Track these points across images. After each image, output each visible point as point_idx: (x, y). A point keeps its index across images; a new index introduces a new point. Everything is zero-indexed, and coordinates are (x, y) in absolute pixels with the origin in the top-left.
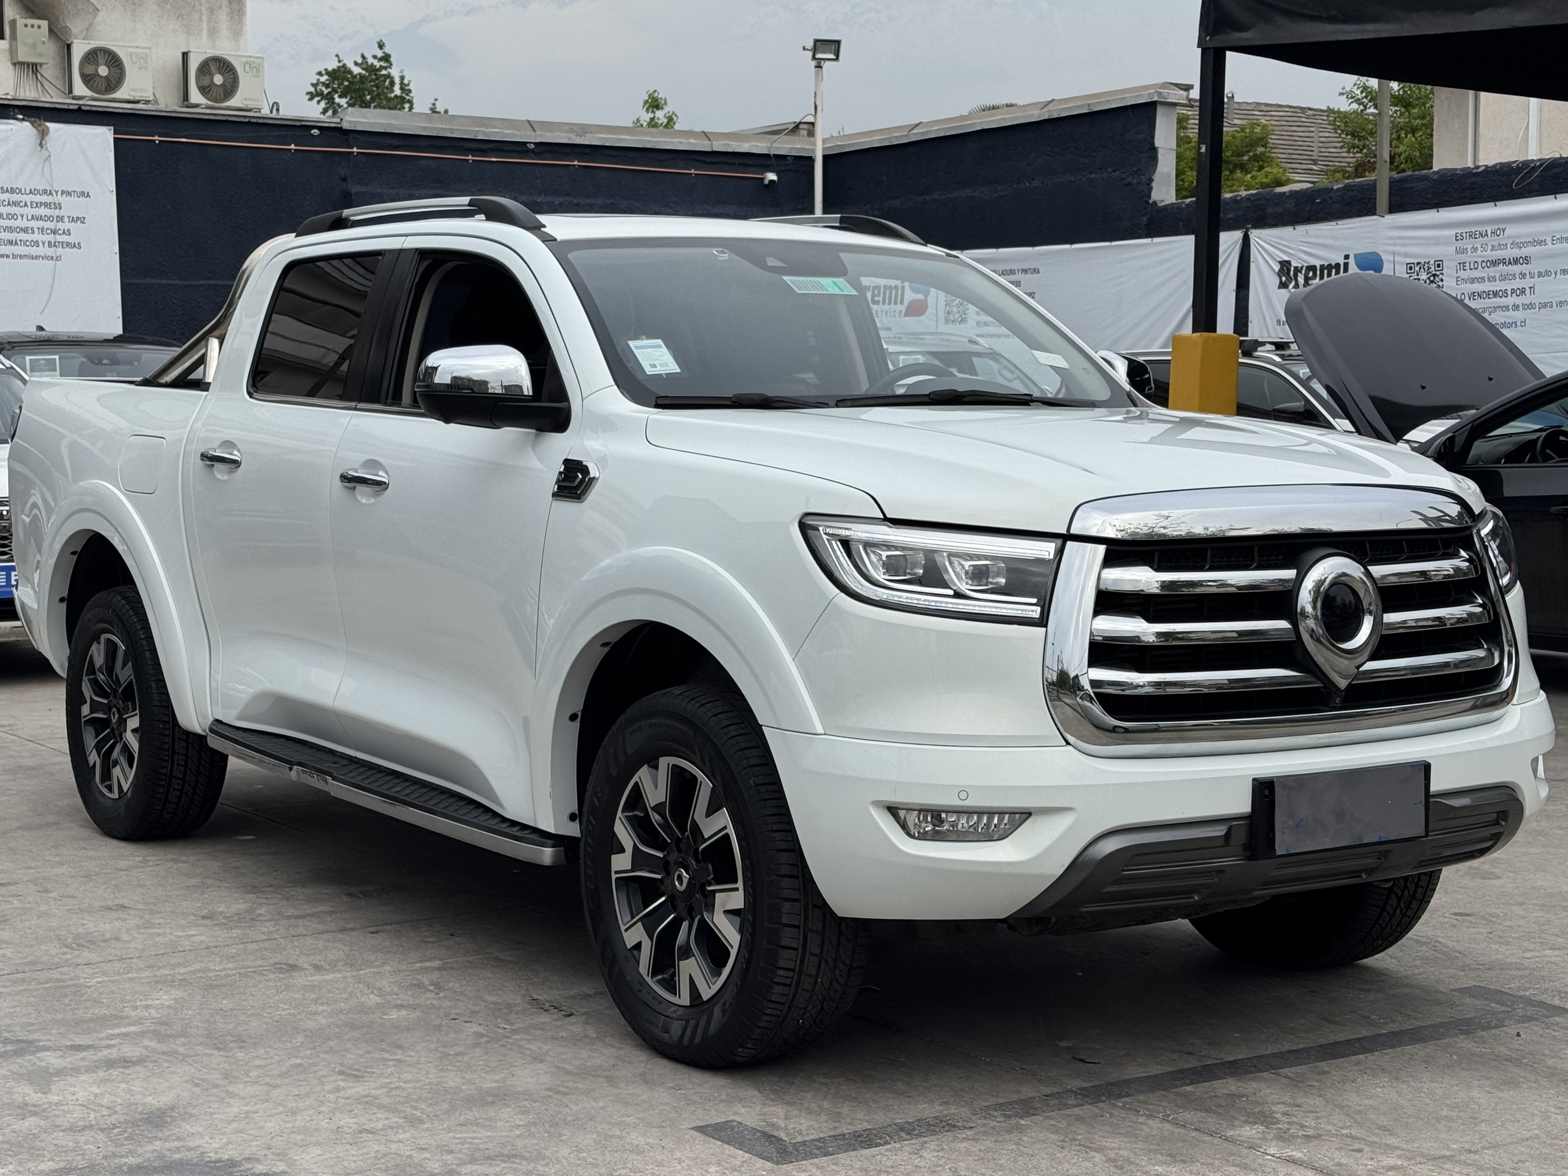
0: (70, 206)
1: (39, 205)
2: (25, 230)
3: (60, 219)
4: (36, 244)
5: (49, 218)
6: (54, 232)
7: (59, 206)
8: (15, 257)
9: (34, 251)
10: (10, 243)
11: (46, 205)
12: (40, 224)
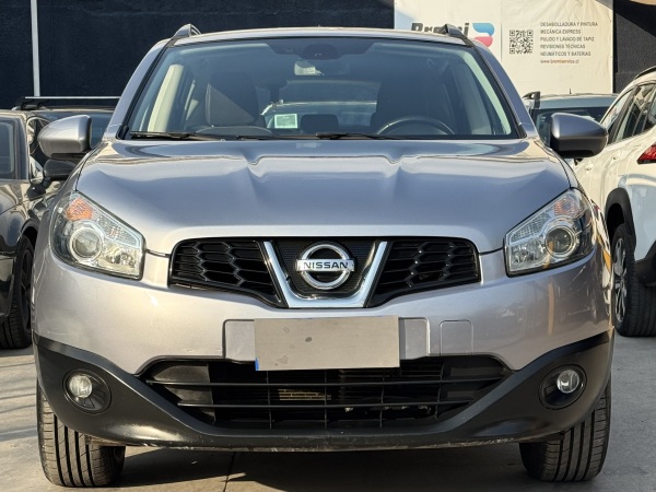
0: (586, 31)
1: (567, 32)
2: (559, 47)
3: (579, 39)
4: (564, 54)
5: (573, 39)
7: (579, 32)
8: (552, 62)
9: (563, 58)
10: (550, 54)
11: (571, 31)
12: (568, 42)
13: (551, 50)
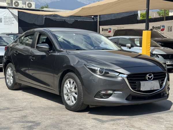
1: (9, 19)
13: (6, 22)
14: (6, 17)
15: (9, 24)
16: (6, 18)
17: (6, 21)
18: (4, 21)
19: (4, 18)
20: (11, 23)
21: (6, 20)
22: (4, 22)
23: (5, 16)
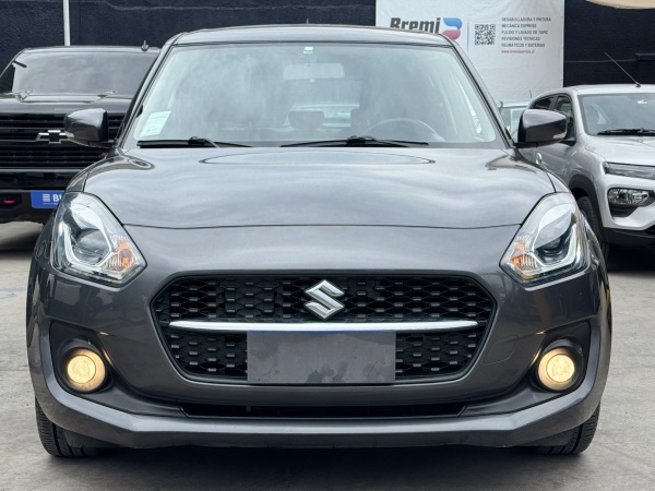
0: (540, 26)
1: (525, 26)
2: (517, 39)
3: (535, 32)
4: (522, 45)
5: (530, 32)
6: (532, 39)
7: (534, 26)
8: (512, 52)
10: (509, 45)
11: (528, 26)
12: (525, 35)
13: (511, 42)
14: (512, 20)
15: (521, 49)
16: (513, 23)
17: (511, 39)
18: (504, 35)
19: (504, 26)
20: (532, 42)
21: (512, 32)
22: (504, 42)
23: (507, 14)
